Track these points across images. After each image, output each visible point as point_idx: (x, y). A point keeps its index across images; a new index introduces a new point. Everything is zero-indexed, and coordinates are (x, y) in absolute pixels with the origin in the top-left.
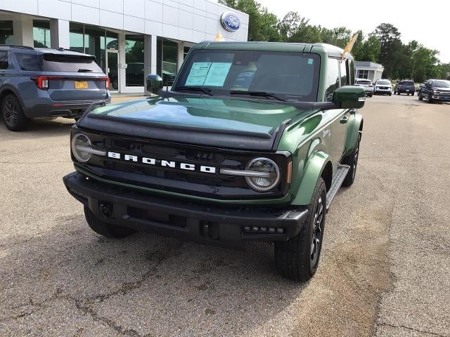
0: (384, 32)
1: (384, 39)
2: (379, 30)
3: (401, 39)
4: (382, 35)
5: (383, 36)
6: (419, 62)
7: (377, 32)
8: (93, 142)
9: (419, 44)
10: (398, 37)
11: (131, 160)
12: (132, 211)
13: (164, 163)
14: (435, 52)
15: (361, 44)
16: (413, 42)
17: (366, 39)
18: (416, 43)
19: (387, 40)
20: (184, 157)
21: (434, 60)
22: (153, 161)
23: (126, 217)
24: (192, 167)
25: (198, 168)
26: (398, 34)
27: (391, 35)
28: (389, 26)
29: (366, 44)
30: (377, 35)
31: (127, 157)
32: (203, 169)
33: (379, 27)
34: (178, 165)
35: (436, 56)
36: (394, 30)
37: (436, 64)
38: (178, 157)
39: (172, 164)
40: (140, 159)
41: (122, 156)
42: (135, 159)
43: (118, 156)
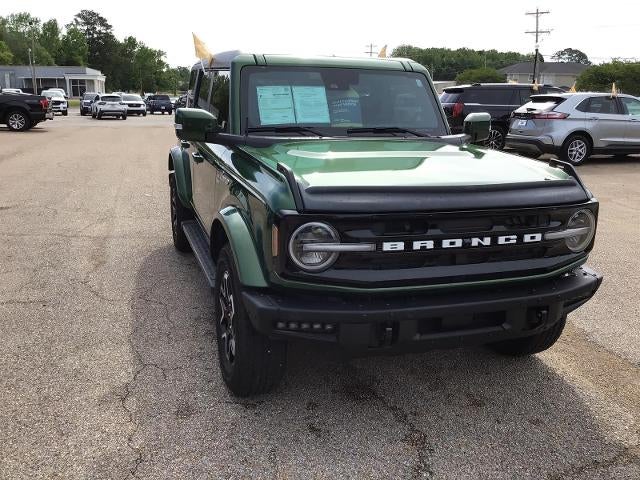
0: (87, 23)
1: (90, 34)
2: (79, 20)
3: (114, 33)
4: (85, 28)
5: (88, 29)
6: (144, 67)
7: (77, 22)
9: (138, 41)
10: (109, 31)
11: (423, 248)
13: (475, 242)
14: (160, 53)
15: (58, 40)
16: (130, 38)
17: (63, 32)
18: (135, 40)
19: (95, 36)
20: (502, 228)
21: (161, 64)
22: (459, 243)
23: (417, 337)
24: (513, 239)
25: (520, 238)
26: (108, 27)
27: (98, 28)
28: (93, 14)
29: (66, 41)
30: (79, 27)
31: (417, 245)
32: (527, 238)
33: (79, 15)
34: (494, 241)
35: (163, 58)
36: (102, 21)
37: (164, 70)
38: (496, 229)
39: (487, 241)
40: (438, 243)
41: (409, 246)
42: (430, 244)
43: (400, 246)
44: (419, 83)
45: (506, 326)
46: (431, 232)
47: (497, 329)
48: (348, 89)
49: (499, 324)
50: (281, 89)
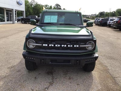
3: (61, 8)
8: (36, 42)
11: (51, 46)
12: (52, 61)
13: (63, 46)
17: (53, 8)
20: (69, 44)
22: (59, 46)
23: (50, 63)
24: (72, 46)
25: (73, 46)
27: (59, 7)
30: (55, 7)
31: (50, 45)
32: (75, 46)
33: (56, 5)
34: (67, 46)
38: (67, 43)
39: (65, 46)
40: (54, 45)
41: (48, 45)
42: (53, 45)
43: (47, 45)
44: (78, 15)
45: (70, 64)
46: (53, 43)
47: (69, 64)
48: (62, 16)
49: (69, 63)
50: (49, 16)
